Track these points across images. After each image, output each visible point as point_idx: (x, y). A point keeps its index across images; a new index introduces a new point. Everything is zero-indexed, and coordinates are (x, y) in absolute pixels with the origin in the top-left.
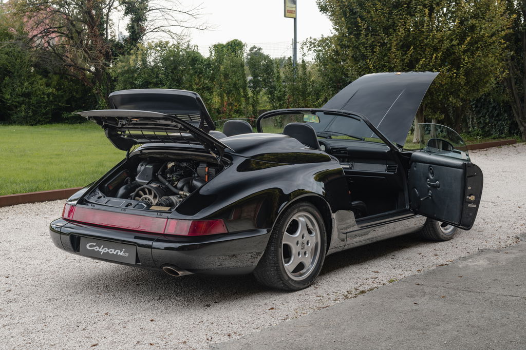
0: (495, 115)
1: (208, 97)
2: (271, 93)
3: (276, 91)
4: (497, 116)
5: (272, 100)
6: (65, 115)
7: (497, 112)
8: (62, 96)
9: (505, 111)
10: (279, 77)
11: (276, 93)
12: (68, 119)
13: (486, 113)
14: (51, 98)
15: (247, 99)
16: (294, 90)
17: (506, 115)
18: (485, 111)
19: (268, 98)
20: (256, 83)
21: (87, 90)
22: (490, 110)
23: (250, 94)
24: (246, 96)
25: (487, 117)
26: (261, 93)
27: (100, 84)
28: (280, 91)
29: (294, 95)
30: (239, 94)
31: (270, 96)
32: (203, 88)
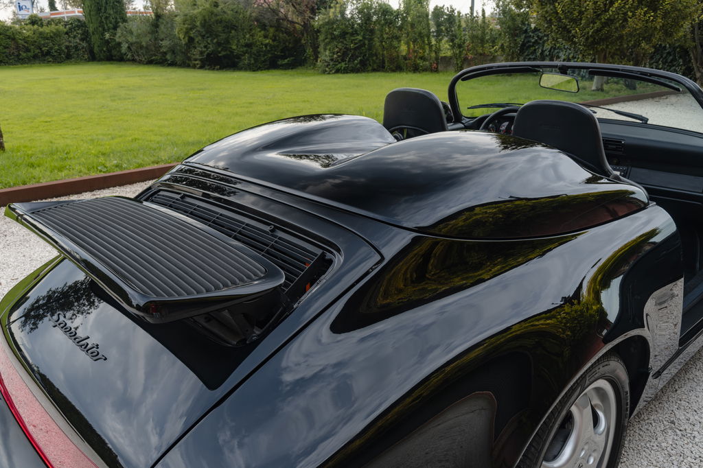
0: (669, 61)
1: (396, 46)
2: (452, 41)
3: (457, 38)
4: (671, 62)
5: (453, 47)
6: (280, 62)
7: (671, 57)
8: (278, 46)
9: (680, 57)
10: (460, 26)
11: (457, 41)
12: (282, 65)
13: (659, 59)
14: (268, 48)
15: (431, 46)
16: (473, 37)
17: (681, 60)
18: (658, 57)
19: (449, 45)
20: (439, 32)
21: (298, 41)
22: (665, 55)
23: (433, 42)
24: (429, 43)
25: (660, 62)
26: (443, 41)
27: (307, 35)
28: (461, 39)
29: (473, 42)
30: (424, 42)
31: (451, 44)
32: (393, 37)
